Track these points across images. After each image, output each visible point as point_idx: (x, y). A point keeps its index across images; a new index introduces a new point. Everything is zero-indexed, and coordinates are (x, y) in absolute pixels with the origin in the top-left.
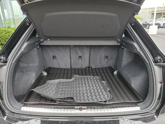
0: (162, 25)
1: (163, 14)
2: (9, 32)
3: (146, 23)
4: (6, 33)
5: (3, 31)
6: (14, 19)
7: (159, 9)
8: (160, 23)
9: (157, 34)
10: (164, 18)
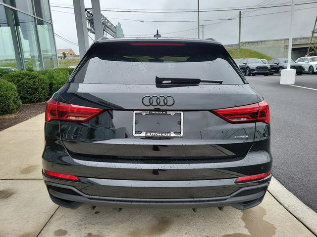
0: (307, 70)
1: (310, 50)
2: (34, 78)
3: (278, 64)
4: (29, 79)
5: (24, 75)
6: (40, 56)
7: (302, 40)
8: (303, 66)
9: (295, 84)
10: (311, 56)
